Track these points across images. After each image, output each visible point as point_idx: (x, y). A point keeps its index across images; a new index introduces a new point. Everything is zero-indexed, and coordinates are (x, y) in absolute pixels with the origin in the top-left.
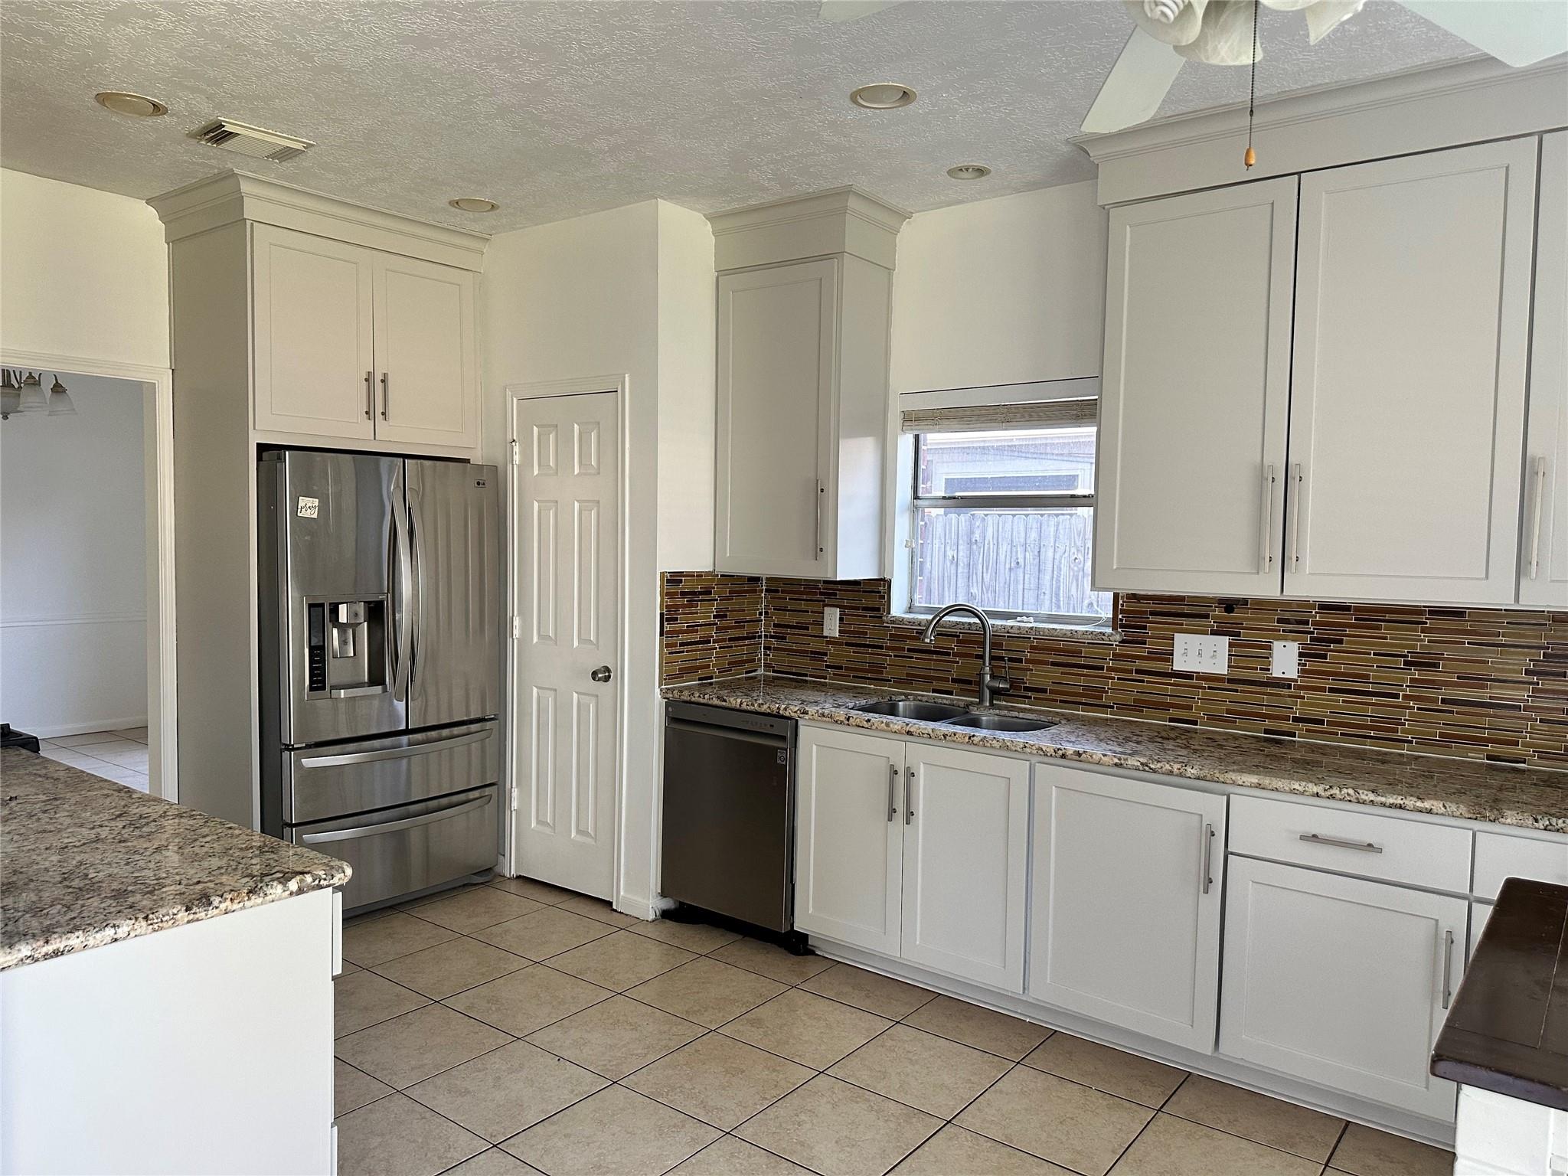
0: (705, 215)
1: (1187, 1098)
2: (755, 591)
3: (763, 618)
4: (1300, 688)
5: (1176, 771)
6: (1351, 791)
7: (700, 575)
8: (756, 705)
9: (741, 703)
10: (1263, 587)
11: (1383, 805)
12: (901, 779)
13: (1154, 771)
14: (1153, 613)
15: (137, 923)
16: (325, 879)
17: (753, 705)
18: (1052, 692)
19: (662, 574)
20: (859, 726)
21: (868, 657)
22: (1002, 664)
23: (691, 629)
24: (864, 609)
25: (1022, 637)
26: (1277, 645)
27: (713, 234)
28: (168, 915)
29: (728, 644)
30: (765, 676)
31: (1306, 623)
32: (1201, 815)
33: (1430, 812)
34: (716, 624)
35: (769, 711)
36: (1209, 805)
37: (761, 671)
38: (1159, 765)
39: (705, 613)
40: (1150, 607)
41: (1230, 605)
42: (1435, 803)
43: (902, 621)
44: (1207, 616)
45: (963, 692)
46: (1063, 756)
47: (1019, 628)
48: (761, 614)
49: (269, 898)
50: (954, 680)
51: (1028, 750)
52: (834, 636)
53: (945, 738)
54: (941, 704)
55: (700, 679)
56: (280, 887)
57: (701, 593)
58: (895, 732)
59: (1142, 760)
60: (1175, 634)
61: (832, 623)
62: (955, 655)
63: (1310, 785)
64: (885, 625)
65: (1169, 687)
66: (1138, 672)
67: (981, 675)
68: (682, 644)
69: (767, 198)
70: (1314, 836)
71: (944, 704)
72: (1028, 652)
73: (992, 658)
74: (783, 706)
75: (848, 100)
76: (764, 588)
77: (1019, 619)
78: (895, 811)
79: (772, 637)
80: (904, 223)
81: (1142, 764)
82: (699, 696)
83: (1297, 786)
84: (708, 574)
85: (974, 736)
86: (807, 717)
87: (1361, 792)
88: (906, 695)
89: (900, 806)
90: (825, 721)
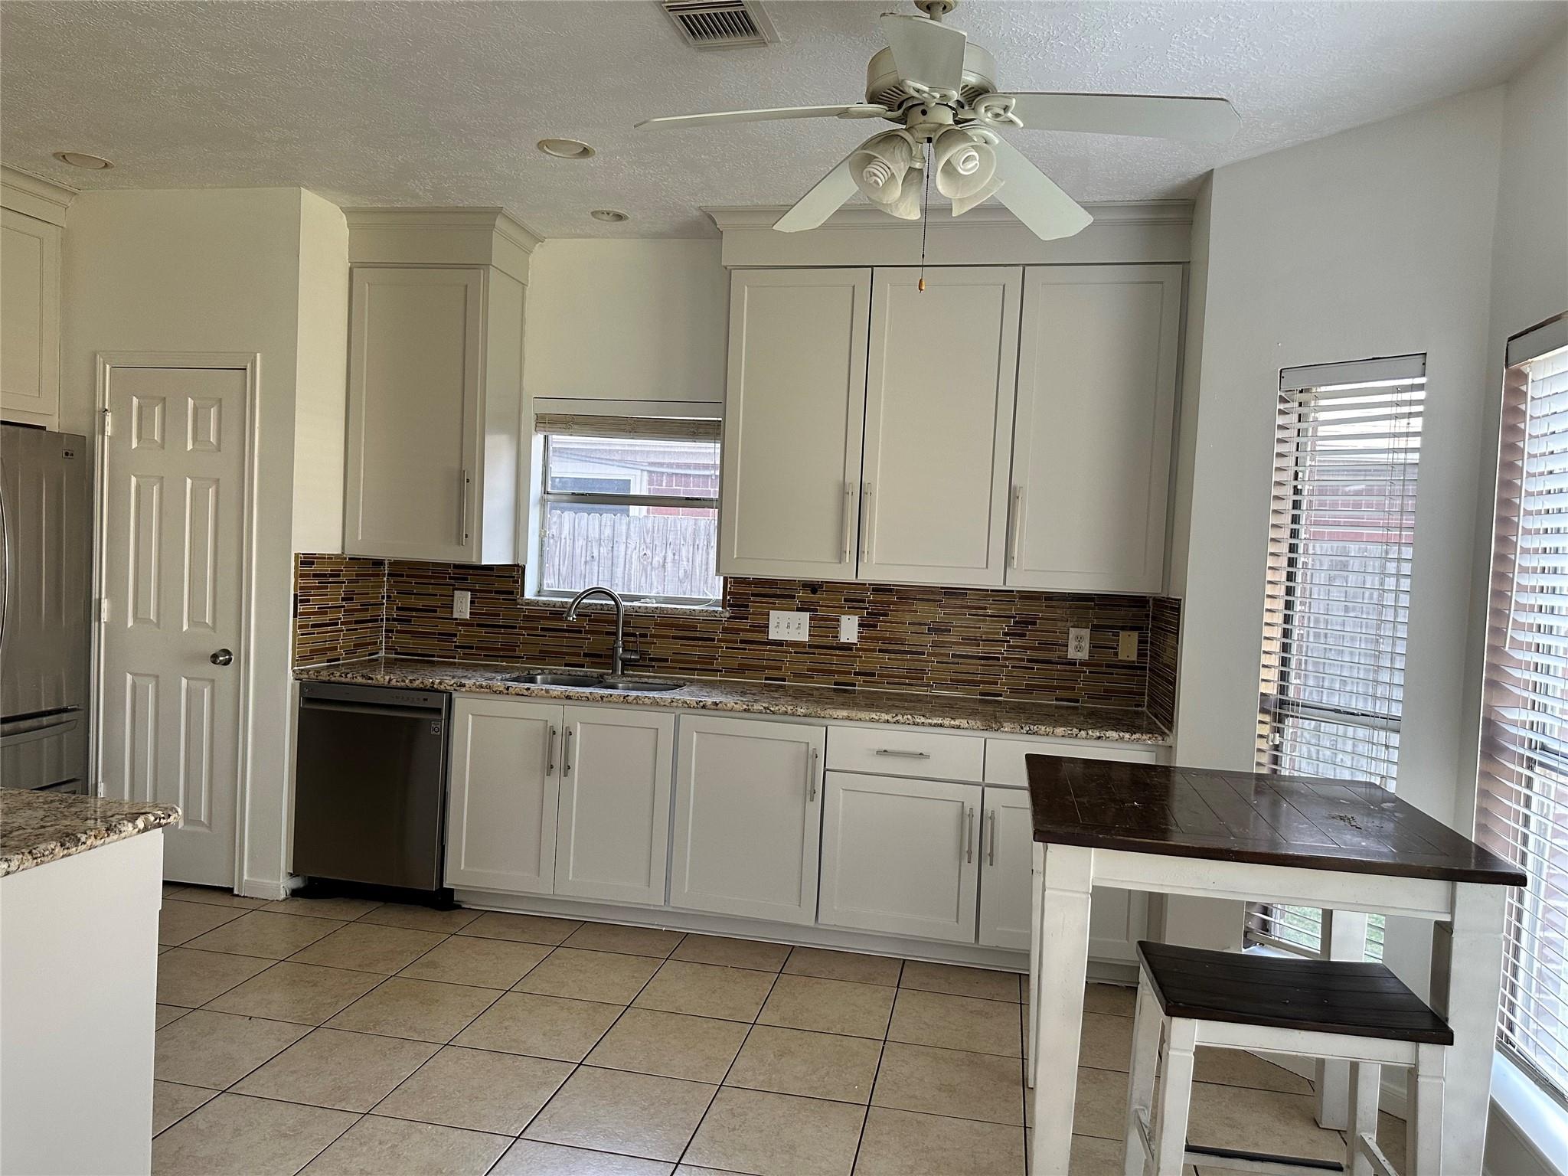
0: (341, 208)
1: (796, 963)
2: (378, 575)
3: (385, 601)
4: (857, 650)
5: (789, 711)
6: (909, 717)
7: (330, 557)
8: (407, 681)
9: (390, 680)
10: (844, 573)
11: (930, 725)
12: (558, 740)
13: (773, 713)
14: (754, 595)
15: (25, 858)
16: (164, 818)
17: (403, 681)
18: (672, 661)
19: (297, 555)
20: (518, 695)
21: (500, 637)
22: (633, 639)
23: (322, 611)
24: (497, 592)
25: (648, 615)
26: (844, 618)
27: (348, 227)
28: (48, 850)
29: (353, 626)
30: (386, 658)
31: (863, 601)
32: (808, 743)
33: (959, 727)
34: (344, 606)
35: (421, 686)
36: (811, 734)
37: (382, 654)
38: (777, 708)
39: (335, 595)
40: (753, 589)
41: (813, 587)
42: (962, 720)
43: (537, 603)
44: (793, 597)
45: (594, 665)
46: (704, 707)
47: (646, 608)
48: (383, 598)
49: (123, 835)
50: (585, 655)
51: (675, 704)
52: (464, 618)
53: (602, 699)
54: (575, 675)
55: (328, 661)
56: (130, 825)
57: (331, 576)
58: (555, 697)
59: (764, 705)
60: (771, 611)
61: (463, 606)
62: (586, 632)
63: (883, 715)
64: (518, 607)
65: (766, 652)
66: (742, 642)
67: (614, 650)
68: (313, 626)
69: (415, 204)
70: (885, 751)
71: (578, 676)
72: (653, 628)
73: (624, 634)
74: (438, 681)
75: (535, 145)
76: (386, 572)
77: (642, 600)
78: (552, 767)
79: (394, 620)
80: (537, 245)
81: (765, 708)
82: (341, 676)
83: (874, 717)
84: (337, 556)
85: (628, 696)
86: (464, 689)
87: (916, 717)
88: (542, 670)
89: (557, 764)
90: (484, 692)
